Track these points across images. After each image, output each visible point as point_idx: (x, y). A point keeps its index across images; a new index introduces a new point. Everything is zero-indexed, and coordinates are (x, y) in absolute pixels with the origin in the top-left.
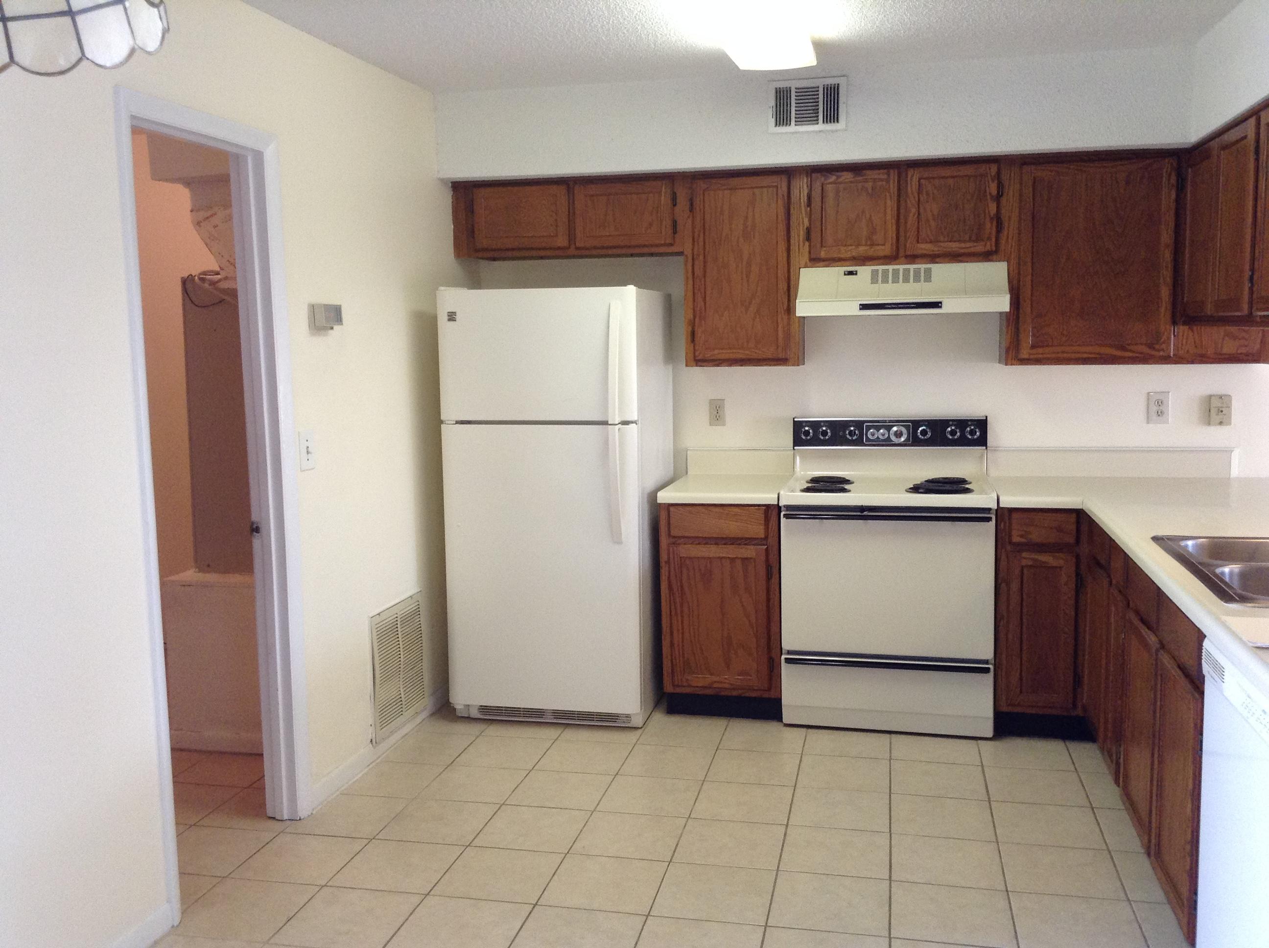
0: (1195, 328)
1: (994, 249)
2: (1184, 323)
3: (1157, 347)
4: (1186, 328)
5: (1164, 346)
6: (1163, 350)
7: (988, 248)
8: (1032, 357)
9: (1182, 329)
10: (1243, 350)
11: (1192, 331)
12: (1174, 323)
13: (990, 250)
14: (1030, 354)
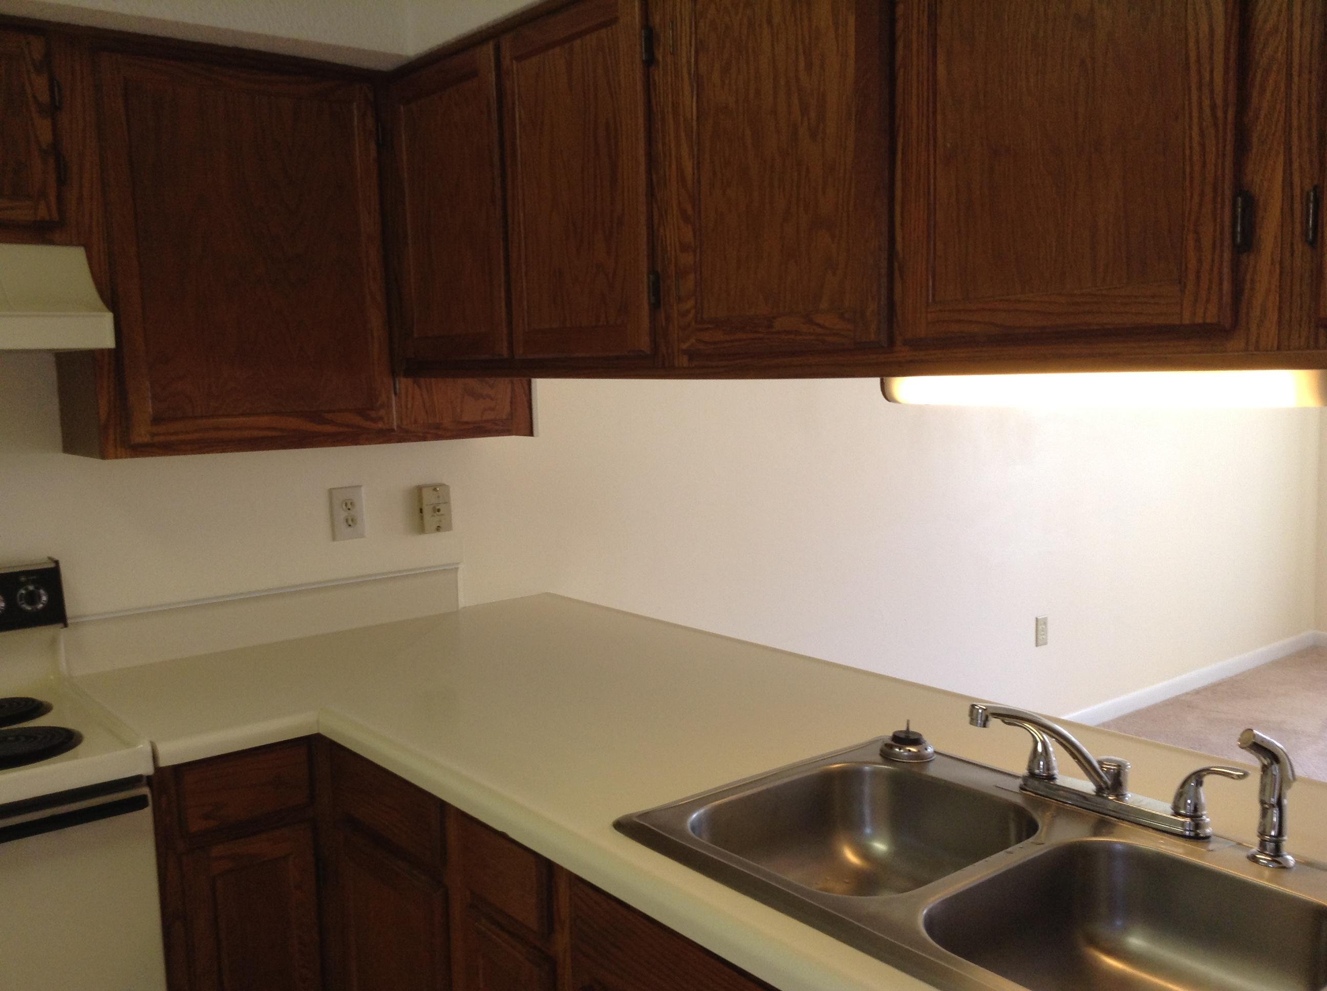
0: (422, 380)
1: (55, 216)
2: (407, 375)
3: (373, 414)
4: (410, 381)
5: (382, 412)
6: (381, 419)
7: (42, 213)
8: (157, 439)
9: (404, 383)
10: (489, 416)
11: (420, 387)
12: (394, 374)
13: (47, 218)
14: (153, 435)
